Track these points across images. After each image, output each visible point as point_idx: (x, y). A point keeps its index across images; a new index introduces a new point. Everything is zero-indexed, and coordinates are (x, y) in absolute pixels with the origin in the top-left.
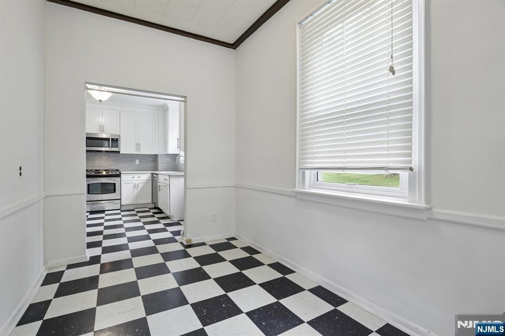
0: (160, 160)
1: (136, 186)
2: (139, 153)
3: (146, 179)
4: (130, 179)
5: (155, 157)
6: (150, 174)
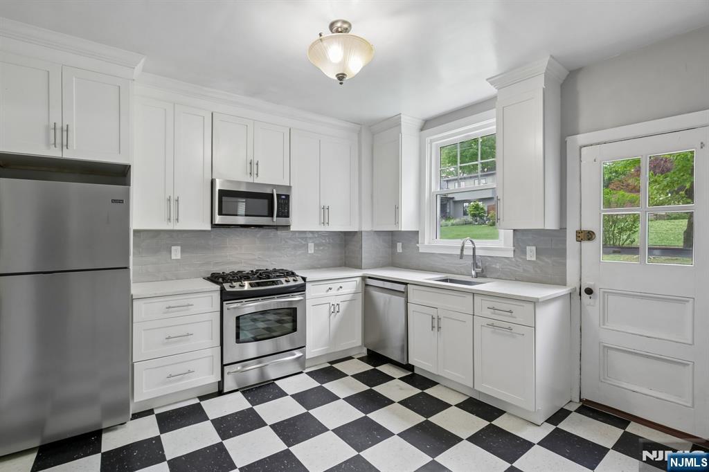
1: (334, 310)
3: (353, 290)
4: (324, 293)
6: (358, 279)
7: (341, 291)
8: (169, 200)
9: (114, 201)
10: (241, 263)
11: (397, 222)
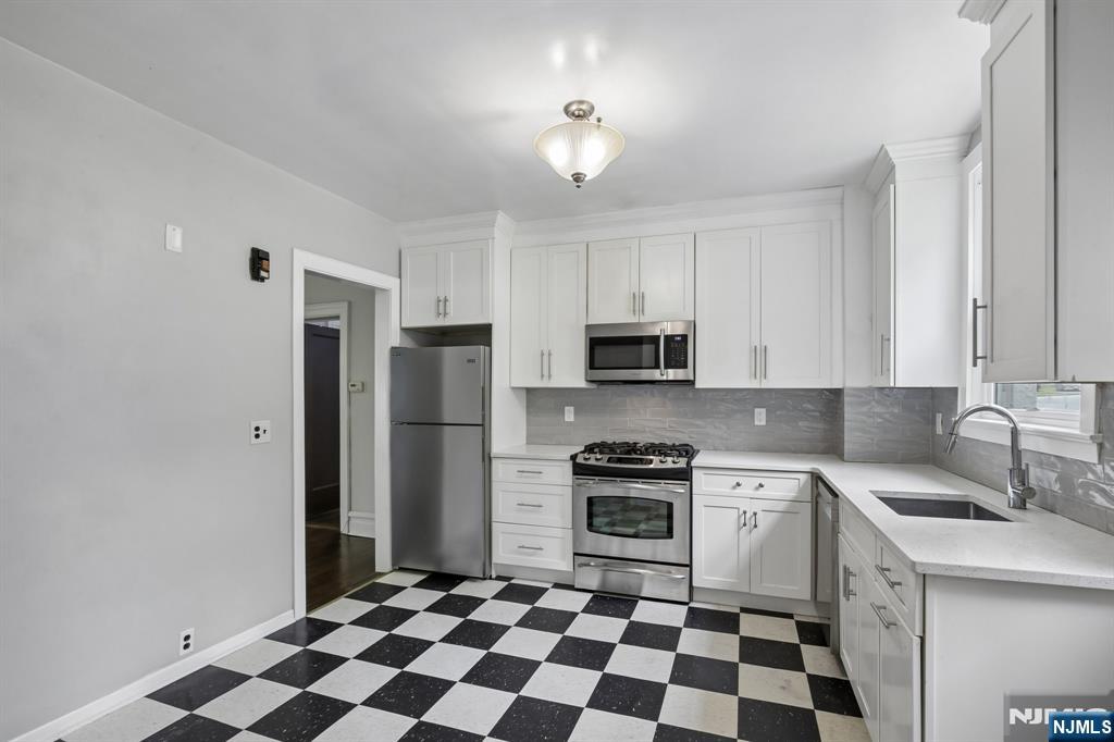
0: (851, 413)
1: (746, 522)
2: (766, 385)
3: (792, 495)
4: (728, 491)
5: (831, 401)
6: (803, 477)
7: (761, 492)
8: (542, 354)
9: (469, 361)
10: (644, 432)
11: (884, 370)
